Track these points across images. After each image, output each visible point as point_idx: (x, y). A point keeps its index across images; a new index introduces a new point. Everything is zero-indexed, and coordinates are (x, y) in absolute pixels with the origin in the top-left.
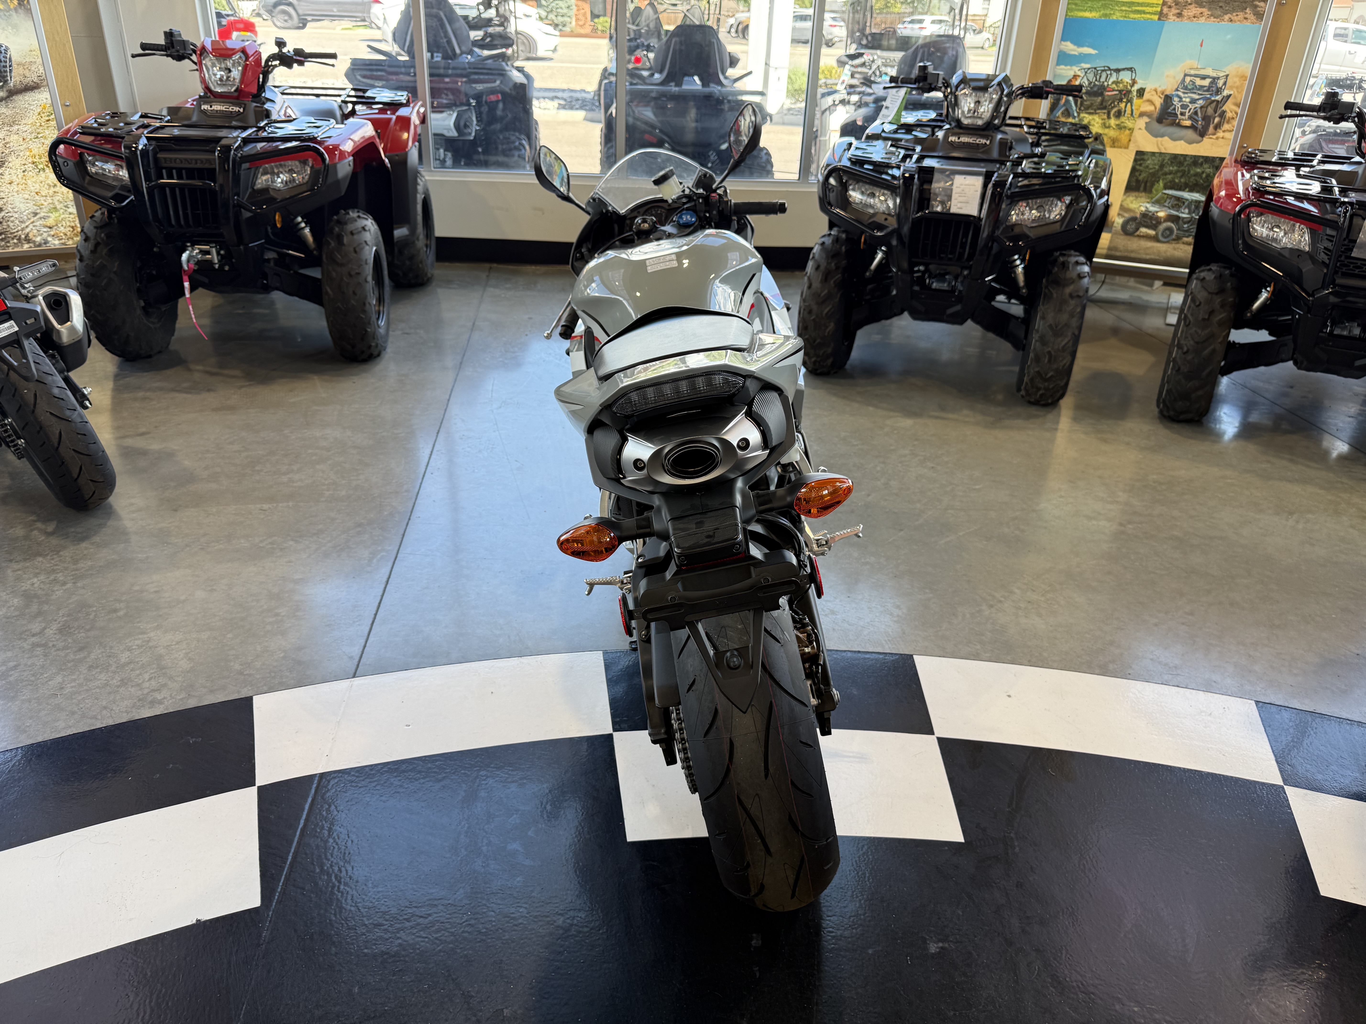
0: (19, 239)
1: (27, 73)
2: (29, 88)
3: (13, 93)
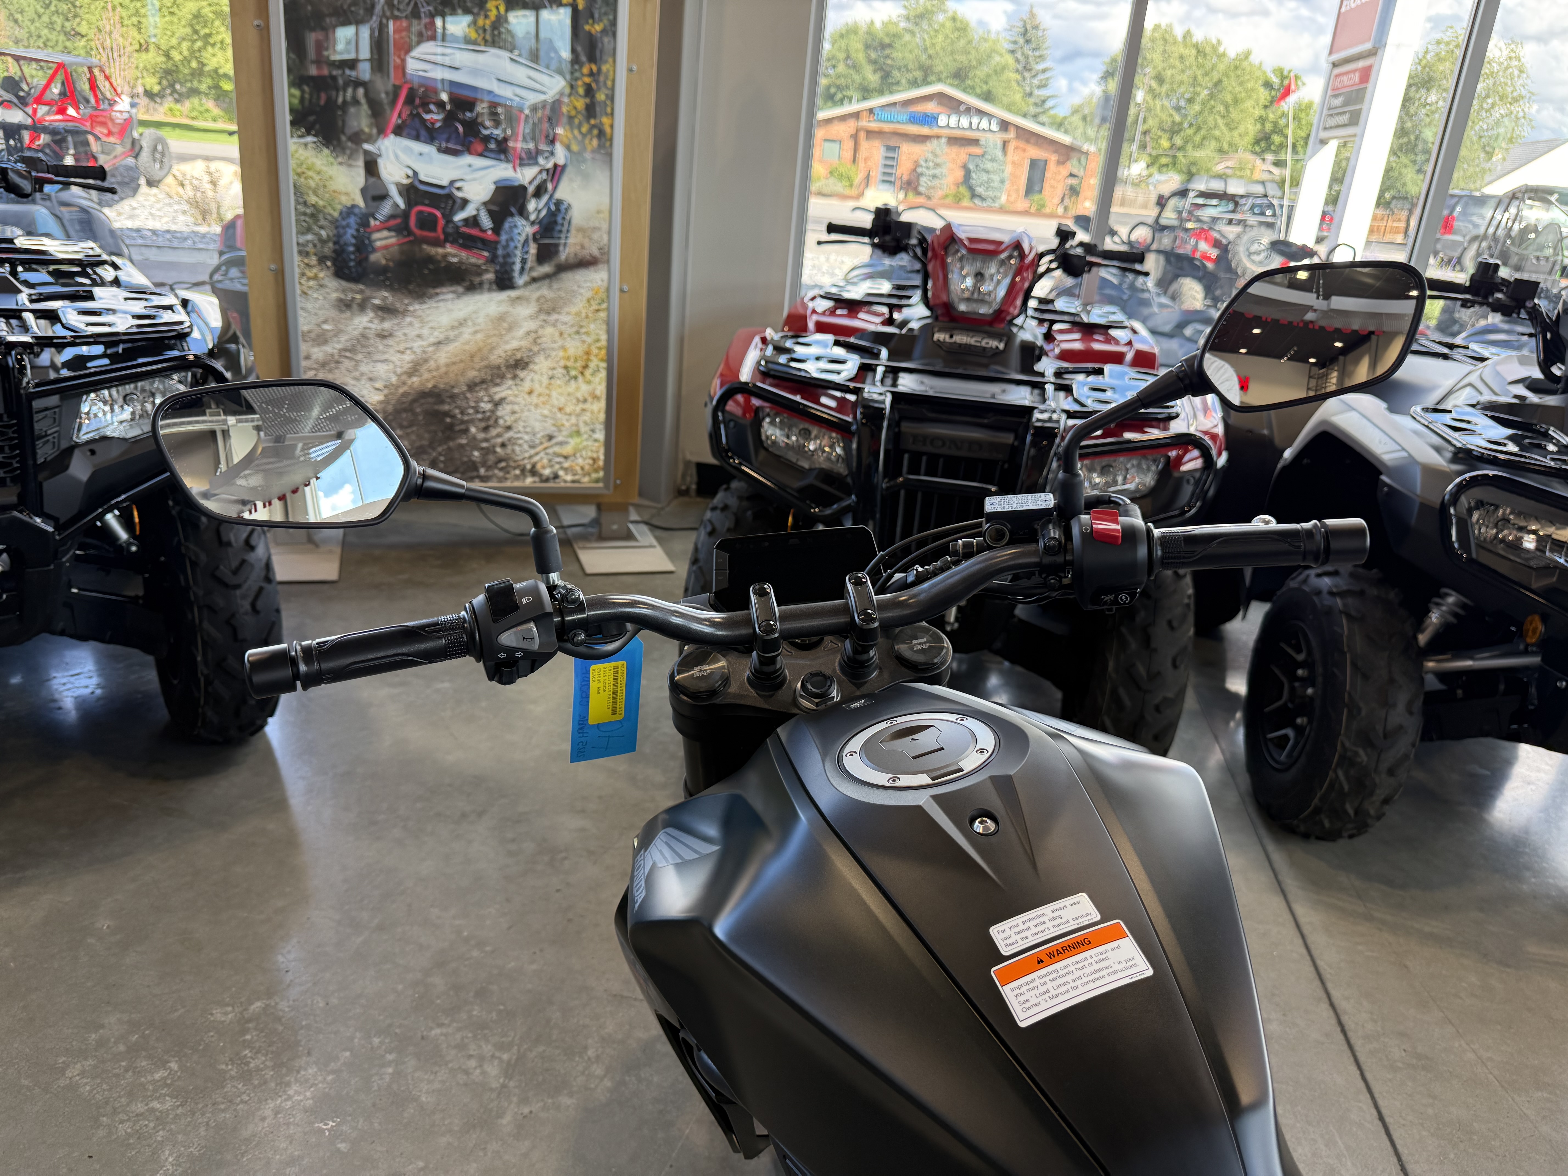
0: (523, 470)
1: (586, 242)
2: (585, 263)
3: (562, 268)
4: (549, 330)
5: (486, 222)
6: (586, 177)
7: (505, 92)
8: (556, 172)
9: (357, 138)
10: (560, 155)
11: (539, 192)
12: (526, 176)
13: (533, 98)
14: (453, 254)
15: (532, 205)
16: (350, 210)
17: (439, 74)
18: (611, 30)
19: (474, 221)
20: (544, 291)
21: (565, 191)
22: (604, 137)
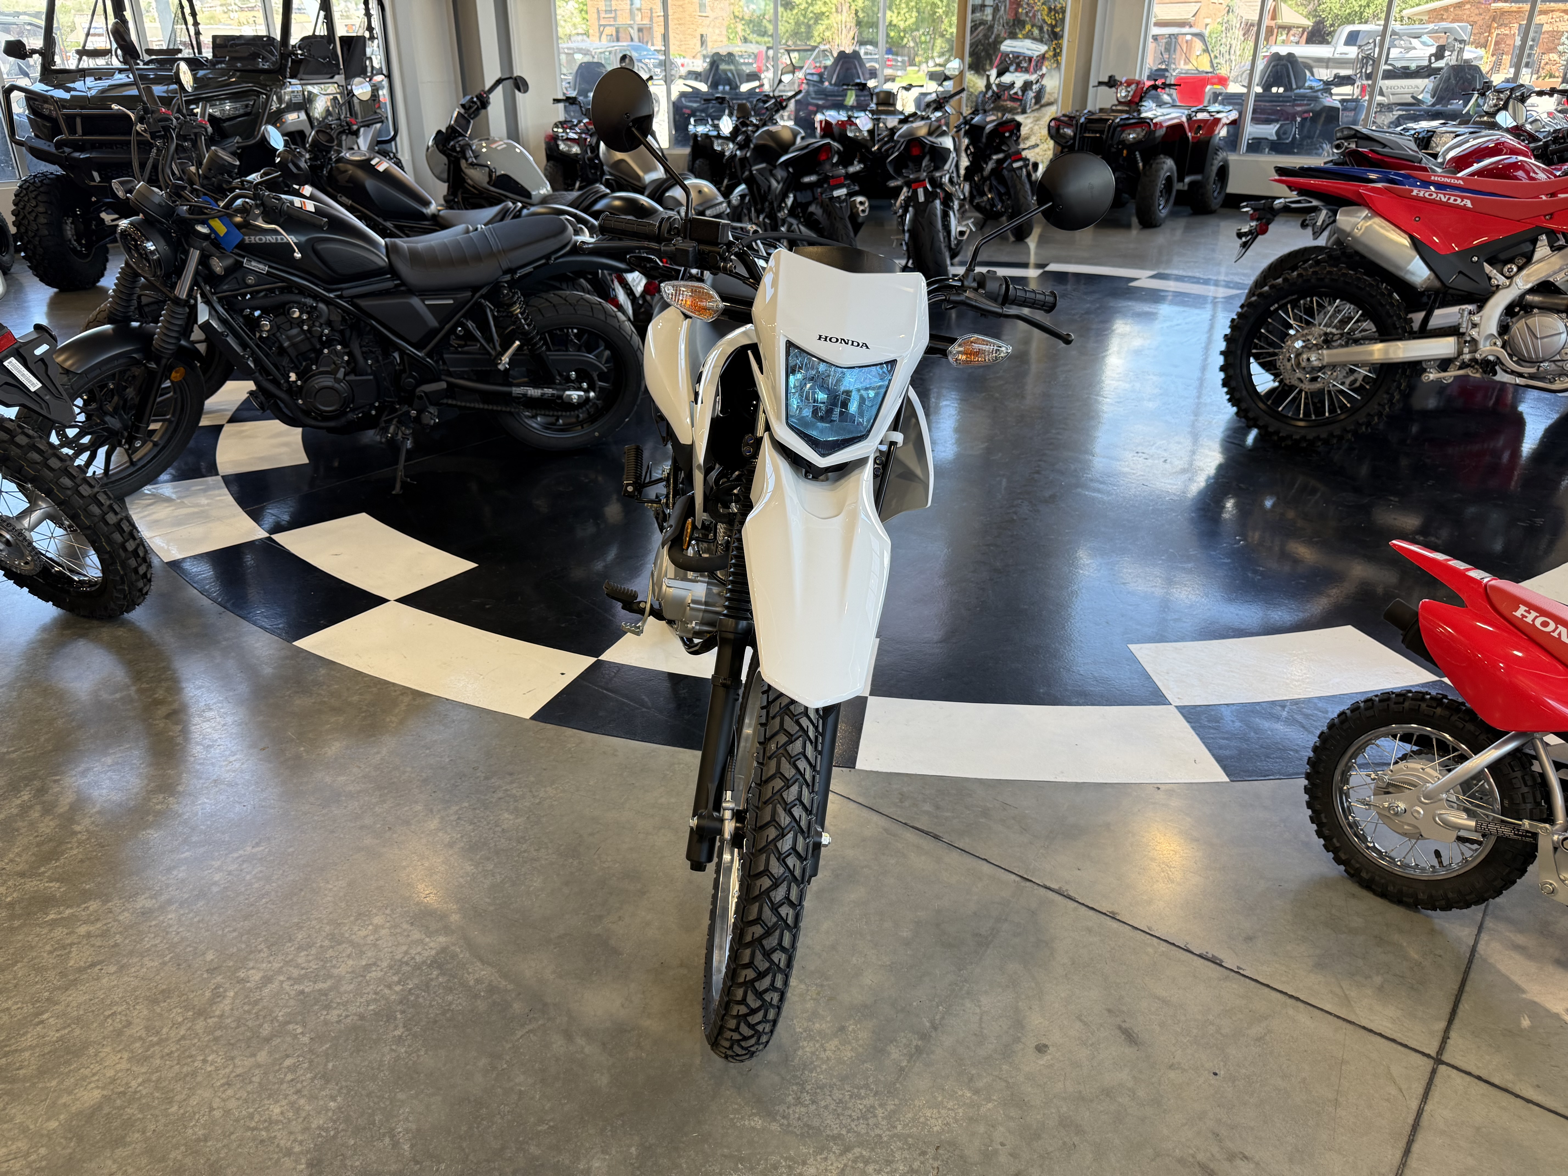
1: (1052, 98)
2: (1050, 104)
3: (1042, 106)
4: (1036, 127)
5: (1020, 93)
6: (1052, 77)
7: (1029, 53)
8: (1042, 76)
9: (985, 71)
10: (1044, 70)
11: (1037, 82)
12: (1033, 78)
13: (1037, 53)
14: (1009, 104)
15: (1034, 87)
16: (981, 92)
17: (1009, 49)
18: (1062, 30)
19: (1016, 93)
20: (1036, 114)
21: (1045, 82)
22: (1058, 63)
